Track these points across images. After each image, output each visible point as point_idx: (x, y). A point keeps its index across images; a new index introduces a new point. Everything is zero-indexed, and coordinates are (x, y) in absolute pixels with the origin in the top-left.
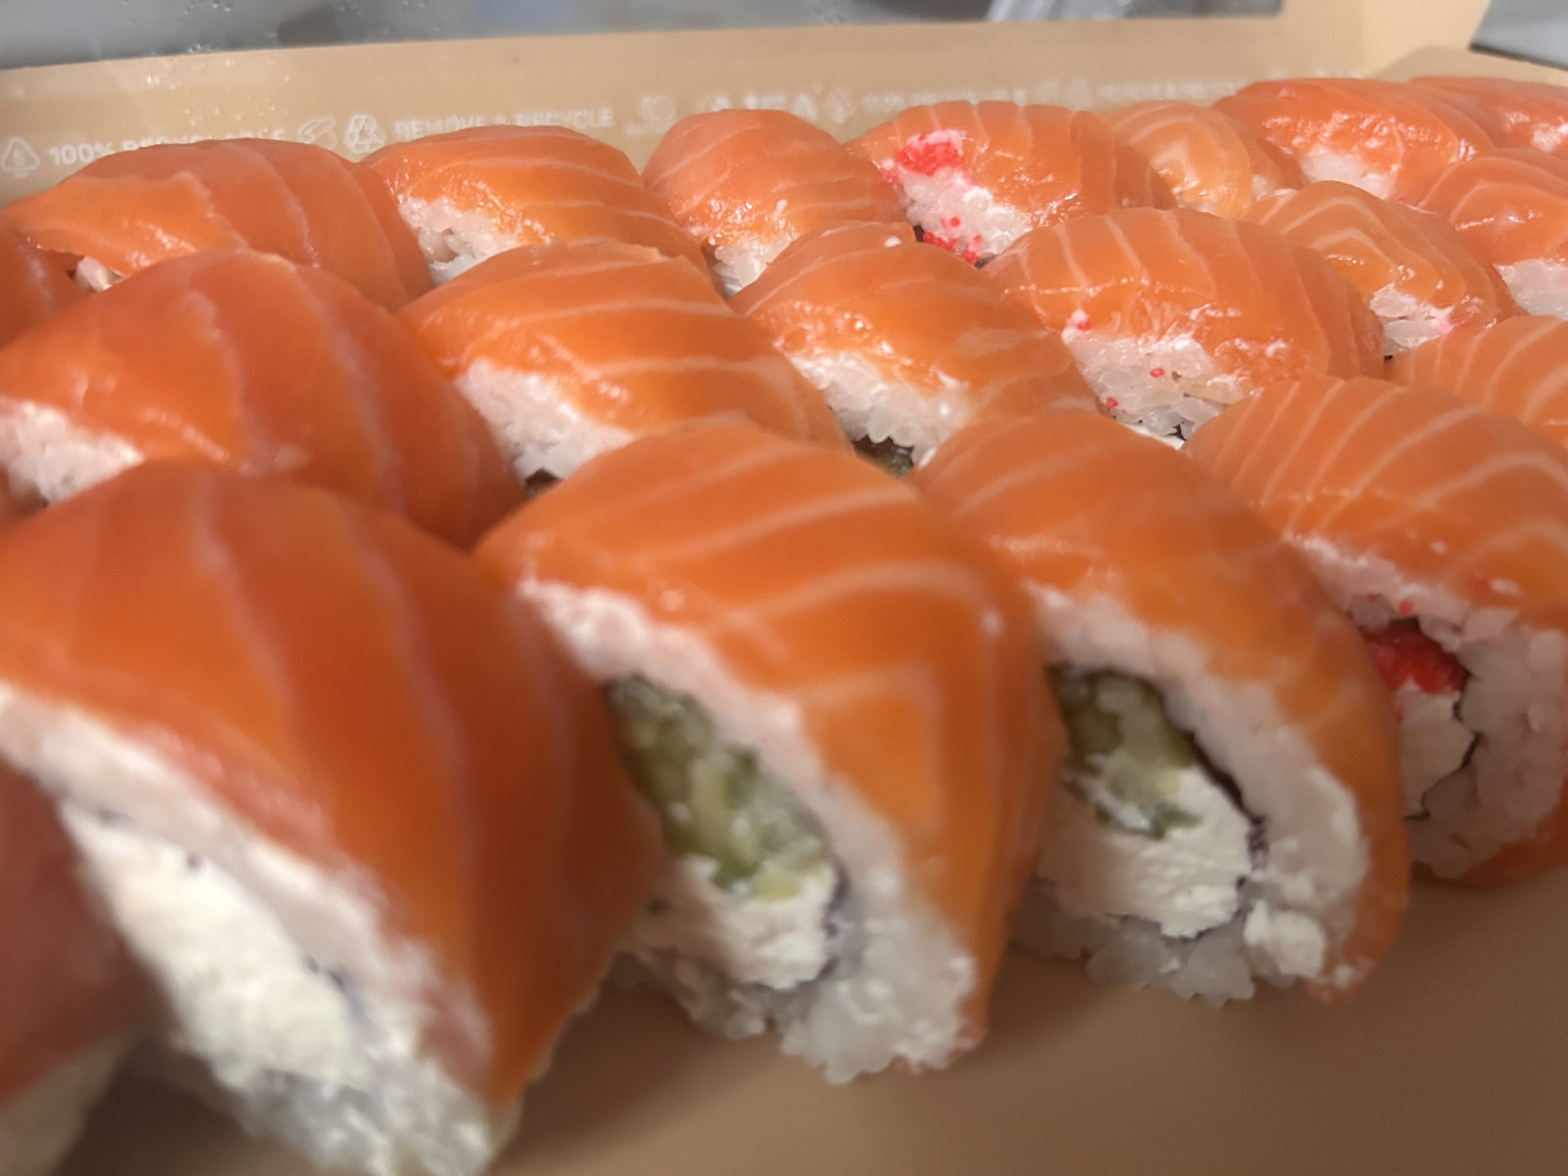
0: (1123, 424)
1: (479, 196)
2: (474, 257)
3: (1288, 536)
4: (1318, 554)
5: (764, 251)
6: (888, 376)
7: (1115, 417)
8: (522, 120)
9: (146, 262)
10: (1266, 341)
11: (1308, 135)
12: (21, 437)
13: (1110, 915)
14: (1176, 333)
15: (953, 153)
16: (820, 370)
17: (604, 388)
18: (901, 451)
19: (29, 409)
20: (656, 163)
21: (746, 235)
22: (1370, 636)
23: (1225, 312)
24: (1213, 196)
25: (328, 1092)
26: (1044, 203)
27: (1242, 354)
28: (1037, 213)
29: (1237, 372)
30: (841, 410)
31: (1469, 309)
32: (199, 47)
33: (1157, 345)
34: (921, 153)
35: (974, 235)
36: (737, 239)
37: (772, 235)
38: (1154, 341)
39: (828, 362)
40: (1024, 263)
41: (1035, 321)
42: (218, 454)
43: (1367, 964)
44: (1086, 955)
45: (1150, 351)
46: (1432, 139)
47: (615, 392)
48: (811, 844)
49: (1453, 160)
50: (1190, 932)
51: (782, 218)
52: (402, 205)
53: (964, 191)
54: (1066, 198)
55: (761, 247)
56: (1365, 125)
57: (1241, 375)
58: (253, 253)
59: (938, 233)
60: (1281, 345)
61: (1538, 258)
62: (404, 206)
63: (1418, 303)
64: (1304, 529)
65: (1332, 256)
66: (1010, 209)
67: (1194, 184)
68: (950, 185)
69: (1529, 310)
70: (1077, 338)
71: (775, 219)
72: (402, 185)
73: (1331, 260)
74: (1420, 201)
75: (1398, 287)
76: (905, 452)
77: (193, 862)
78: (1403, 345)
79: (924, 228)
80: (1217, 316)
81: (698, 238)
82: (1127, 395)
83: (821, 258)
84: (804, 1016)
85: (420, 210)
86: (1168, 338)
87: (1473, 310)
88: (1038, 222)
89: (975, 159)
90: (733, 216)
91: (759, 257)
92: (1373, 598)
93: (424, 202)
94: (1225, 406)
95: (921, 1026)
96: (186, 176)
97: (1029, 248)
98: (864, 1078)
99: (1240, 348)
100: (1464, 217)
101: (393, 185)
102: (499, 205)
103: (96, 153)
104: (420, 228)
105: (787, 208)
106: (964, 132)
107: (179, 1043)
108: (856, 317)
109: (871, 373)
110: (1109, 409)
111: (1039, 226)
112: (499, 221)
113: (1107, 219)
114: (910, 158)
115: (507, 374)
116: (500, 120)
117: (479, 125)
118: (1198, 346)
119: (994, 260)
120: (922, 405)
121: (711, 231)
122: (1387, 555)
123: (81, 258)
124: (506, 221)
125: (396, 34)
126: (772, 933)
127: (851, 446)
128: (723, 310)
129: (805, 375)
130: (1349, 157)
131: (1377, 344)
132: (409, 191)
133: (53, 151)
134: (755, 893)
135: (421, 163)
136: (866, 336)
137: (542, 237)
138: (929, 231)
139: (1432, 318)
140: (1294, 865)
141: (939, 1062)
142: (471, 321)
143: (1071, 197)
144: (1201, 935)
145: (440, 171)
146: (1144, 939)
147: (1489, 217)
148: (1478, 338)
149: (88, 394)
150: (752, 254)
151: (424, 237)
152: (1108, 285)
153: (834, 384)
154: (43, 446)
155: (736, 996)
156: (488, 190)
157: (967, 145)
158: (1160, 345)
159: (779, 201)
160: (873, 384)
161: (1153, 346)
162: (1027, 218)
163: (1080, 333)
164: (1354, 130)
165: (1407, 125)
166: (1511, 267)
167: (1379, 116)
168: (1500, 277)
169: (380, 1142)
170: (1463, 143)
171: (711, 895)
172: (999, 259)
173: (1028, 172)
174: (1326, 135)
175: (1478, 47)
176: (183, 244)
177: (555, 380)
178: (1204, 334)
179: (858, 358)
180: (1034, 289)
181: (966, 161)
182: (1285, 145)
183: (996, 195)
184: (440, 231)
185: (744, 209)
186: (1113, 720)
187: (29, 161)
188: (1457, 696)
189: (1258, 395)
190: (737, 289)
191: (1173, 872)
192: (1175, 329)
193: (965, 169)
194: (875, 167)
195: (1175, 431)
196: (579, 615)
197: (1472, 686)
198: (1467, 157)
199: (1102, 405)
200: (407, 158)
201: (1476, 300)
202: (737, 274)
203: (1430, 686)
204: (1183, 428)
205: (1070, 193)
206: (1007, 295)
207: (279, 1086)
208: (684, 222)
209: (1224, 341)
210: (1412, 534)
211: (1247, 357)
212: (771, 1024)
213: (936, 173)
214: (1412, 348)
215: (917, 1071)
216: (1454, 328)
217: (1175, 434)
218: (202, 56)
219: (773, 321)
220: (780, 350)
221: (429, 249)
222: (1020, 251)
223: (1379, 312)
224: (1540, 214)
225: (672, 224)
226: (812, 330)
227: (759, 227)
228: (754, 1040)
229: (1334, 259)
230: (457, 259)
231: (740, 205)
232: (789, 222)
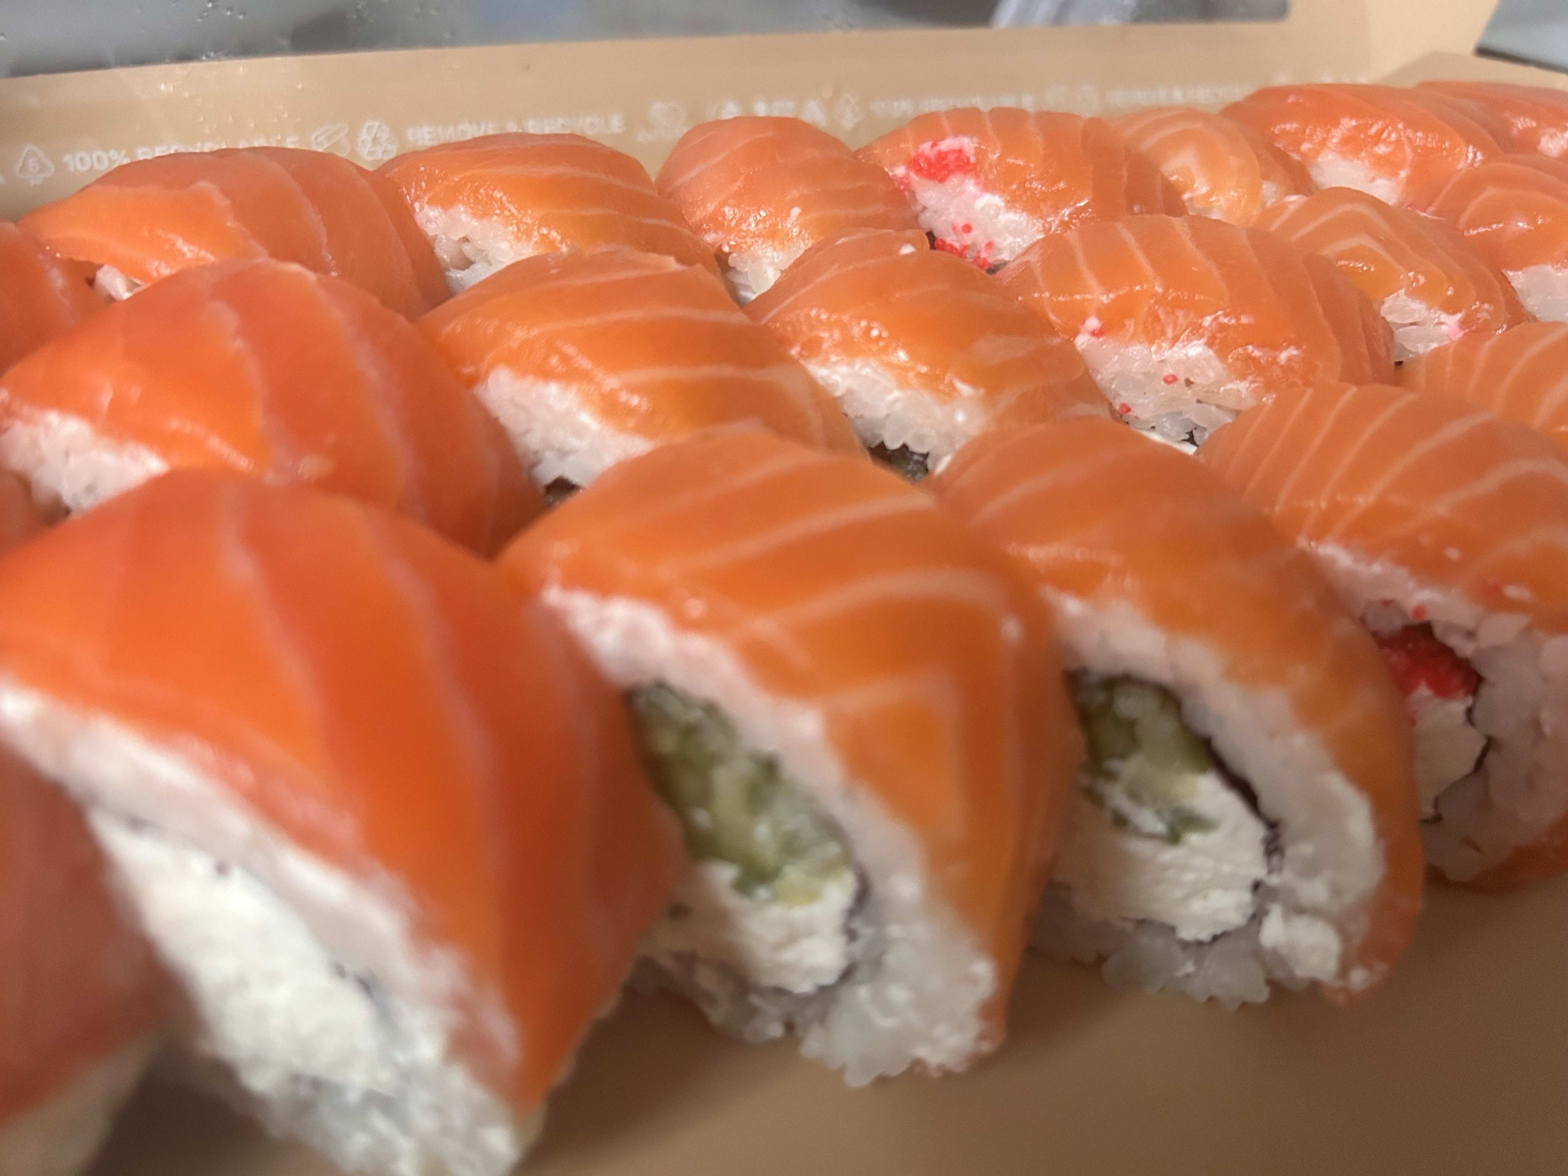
0: (1134, 429)
1: (496, 205)
2: (490, 265)
3: (1302, 542)
4: (1332, 561)
5: (778, 257)
6: (903, 384)
7: (1127, 423)
8: (533, 127)
9: (166, 271)
10: (1277, 347)
11: (1317, 141)
12: (45, 445)
13: (1126, 919)
14: (1189, 340)
15: (966, 161)
16: (836, 378)
17: (624, 396)
18: (916, 457)
19: (53, 418)
20: (671, 169)
21: (760, 242)
22: (1383, 641)
23: (1238, 319)
24: (1222, 202)
25: (353, 1097)
26: (1056, 210)
27: (1255, 360)
28: (1049, 220)
29: (1250, 378)
30: (857, 417)
31: (1479, 316)
32: (212, 54)
33: (1170, 351)
34: (933, 160)
35: (987, 241)
36: (751, 246)
37: (785, 242)
38: (1168, 347)
39: (844, 369)
40: (1038, 271)
41: (1048, 328)
42: (243, 463)
43: (1381, 967)
44: (1101, 959)
45: (1163, 358)
46: (1439, 144)
47: (635, 401)
48: (833, 849)
49: (1461, 165)
50: (1205, 935)
51: (796, 226)
52: (419, 213)
53: (976, 197)
54: (1078, 205)
55: (775, 254)
56: (1373, 130)
57: (1253, 382)
58: (273, 262)
59: (951, 239)
60: (1293, 352)
61: (1546, 264)
62: (421, 215)
63: (1429, 309)
64: (1319, 536)
65: (1342, 263)
66: (1022, 216)
67: (1204, 190)
68: (962, 192)
69: (1538, 316)
70: (1091, 345)
71: (789, 226)
72: (418, 193)
73: (1341, 266)
74: (1429, 205)
75: (1409, 294)
76: (921, 459)
77: (222, 869)
78: (1413, 350)
79: (936, 235)
80: (1230, 323)
81: (712, 245)
82: (1140, 401)
83: (836, 265)
84: (822, 1019)
85: (436, 218)
86: (1181, 345)
87: (1483, 315)
88: (1050, 229)
89: (986, 166)
90: (747, 223)
91: (772, 264)
92: (1387, 603)
93: (441, 211)
94: (1238, 413)
95: (940, 1030)
96: (204, 185)
97: (1042, 255)
98: (882, 1081)
99: (1253, 355)
100: (1474, 223)
101: (409, 194)
102: (515, 212)
103: (111, 161)
104: (436, 236)
105: (800, 215)
106: (975, 140)
107: (205, 1047)
108: (872, 325)
109: (887, 380)
110: (1121, 416)
111: (1050, 233)
112: (515, 229)
113: (1119, 226)
114: (922, 165)
115: (528, 381)
116: (512, 127)
117: (491, 132)
118: (1211, 352)
119: (1008, 266)
120: (938, 412)
121: (726, 238)
122: (1401, 561)
123: (100, 266)
124: (522, 230)
125: (407, 41)
126: (792, 937)
127: (867, 453)
128: (740, 318)
129: (821, 382)
130: (1358, 162)
131: (1388, 350)
132: (426, 200)
133: (67, 158)
134: (775, 898)
135: (437, 172)
136: (881, 344)
137: (559, 245)
138: (941, 237)
139: (1442, 323)
140: (1310, 869)
141: (956, 1065)
142: (491, 330)
143: (1082, 204)
144: (1215, 938)
145: (457, 179)
146: (1160, 942)
147: (1497, 223)
148: (1488, 344)
149: (112, 402)
150: (765, 261)
151: (441, 245)
152: (1121, 292)
153: (849, 392)
154: (67, 455)
155: (755, 1000)
156: (504, 198)
157: (979, 152)
158: (1173, 352)
159: (792, 209)
160: (889, 391)
161: (1166, 353)
162: (1039, 224)
163: (1093, 339)
164: (1362, 136)
165: (1416, 131)
166: (1520, 273)
167: (1387, 122)
168: (1509, 283)
169: (405, 1145)
170: (1471, 149)
171: (732, 901)
172: (1012, 266)
173: (1040, 179)
174: (1334, 141)
175: (1484, 52)
176: (203, 253)
177: (574, 388)
178: (1217, 341)
179: (874, 366)
180: (1048, 296)
181: (978, 169)
182: (1293, 151)
183: (1007, 202)
184: (456, 238)
185: (758, 217)
186: (1129, 727)
187: (44, 168)
188: (1470, 701)
189: (1270, 401)
190: (753, 297)
191: (1189, 877)
192: (1188, 336)
193: (977, 176)
194: (887, 174)
195: (1187, 437)
196: (602, 623)
197: (1484, 690)
198: (1475, 162)
199: (1115, 411)
200: (424, 166)
201: (1486, 306)
202: (751, 281)
203: (1442, 690)
204: (1196, 434)
205: (1081, 200)
206: (1021, 302)
207: (304, 1091)
208: (698, 229)
209: (1236, 348)
210: (1426, 540)
211: (1260, 363)
212: (790, 1027)
213: (947, 180)
214: (1423, 354)
215: (936, 1075)
216: (1465, 334)
217: (1188, 440)
218: (216, 63)
219: (789, 328)
220: (796, 357)
221: (445, 257)
222: (1033, 258)
223: (1389, 318)
224: (1549, 220)
225: (686, 231)
226: (828, 337)
227: (772, 235)
228: (773, 1043)
229: (1345, 265)
230: (473, 266)
231: (754, 213)
232: (803, 230)
